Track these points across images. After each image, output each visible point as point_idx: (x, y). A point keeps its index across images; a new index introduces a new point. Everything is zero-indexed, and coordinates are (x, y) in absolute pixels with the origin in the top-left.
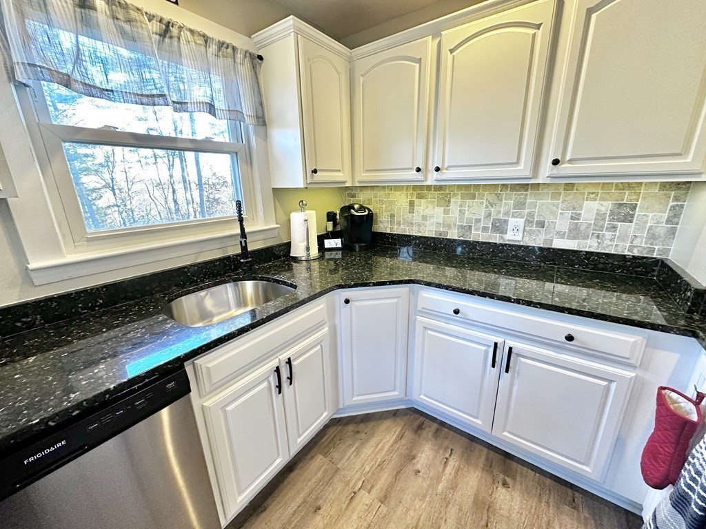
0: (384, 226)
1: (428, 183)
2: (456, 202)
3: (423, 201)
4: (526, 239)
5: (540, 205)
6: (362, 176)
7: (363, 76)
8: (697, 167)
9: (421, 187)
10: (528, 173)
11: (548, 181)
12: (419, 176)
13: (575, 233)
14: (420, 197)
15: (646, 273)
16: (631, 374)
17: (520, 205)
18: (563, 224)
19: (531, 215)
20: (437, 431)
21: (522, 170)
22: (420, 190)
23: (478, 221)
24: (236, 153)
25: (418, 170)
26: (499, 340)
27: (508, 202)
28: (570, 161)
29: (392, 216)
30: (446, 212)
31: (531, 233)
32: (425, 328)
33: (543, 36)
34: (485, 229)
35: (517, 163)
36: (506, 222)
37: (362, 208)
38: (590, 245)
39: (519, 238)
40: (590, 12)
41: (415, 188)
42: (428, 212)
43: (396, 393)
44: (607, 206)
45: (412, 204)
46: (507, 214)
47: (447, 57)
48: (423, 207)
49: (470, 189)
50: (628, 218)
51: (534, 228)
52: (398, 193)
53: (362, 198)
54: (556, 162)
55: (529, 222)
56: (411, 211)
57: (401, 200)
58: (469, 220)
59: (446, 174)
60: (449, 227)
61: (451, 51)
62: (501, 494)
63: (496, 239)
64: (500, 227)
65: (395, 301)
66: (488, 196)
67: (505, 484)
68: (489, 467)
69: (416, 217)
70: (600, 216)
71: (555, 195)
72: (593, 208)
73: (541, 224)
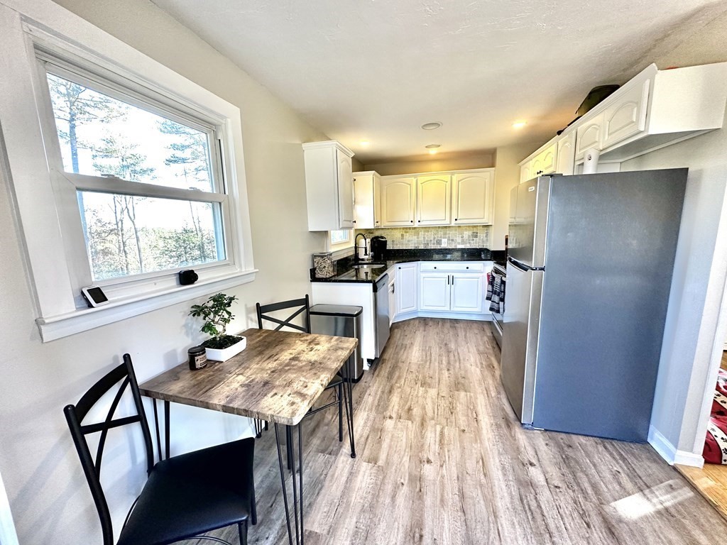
0: (389, 247)
1: (414, 226)
2: (422, 233)
4: (448, 246)
5: (451, 233)
6: (385, 224)
7: (386, 186)
8: (487, 221)
9: (406, 228)
10: (449, 222)
11: (455, 225)
12: (412, 224)
13: (463, 242)
14: (406, 232)
17: (445, 234)
18: (459, 240)
19: (449, 237)
21: (447, 222)
22: (406, 229)
23: (431, 241)
25: (411, 221)
26: (449, 275)
27: (441, 233)
28: (460, 219)
29: (393, 241)
30: (418, 238)
31: (450, 244)
32: (424, 278)
33: (449, 184)
34: (434, 244)
35: (445, 219)
36: (441, 240)
37: (382, 237)
38: (468, 246)
39: (446, 246)
40: (459, 181)
41: (403, 228)
42: (410, 239)
43: (414, 307)
44: (470, 233)
45: (402, 235)
46: (441, 237)
47: (420, 186)
48: (407, 236)
49: (427, 228)
50: (476, 236)
51: (451, 242)
52: (396, 231)
53: (377, 234)
54: (456, 220)
55: (449, 240)
56: (402, 239)
57: (397, 234)
58: (427, 241)
59: (421, 223)
60: (420, 244)
61: (421, 184)
63: (438, 247)
64: (439, 242)
66: (433, 231)
69: (405, 241)
70: (469, 236)
71: (456, 230)
72: (467, 234)
73: (453, 240)
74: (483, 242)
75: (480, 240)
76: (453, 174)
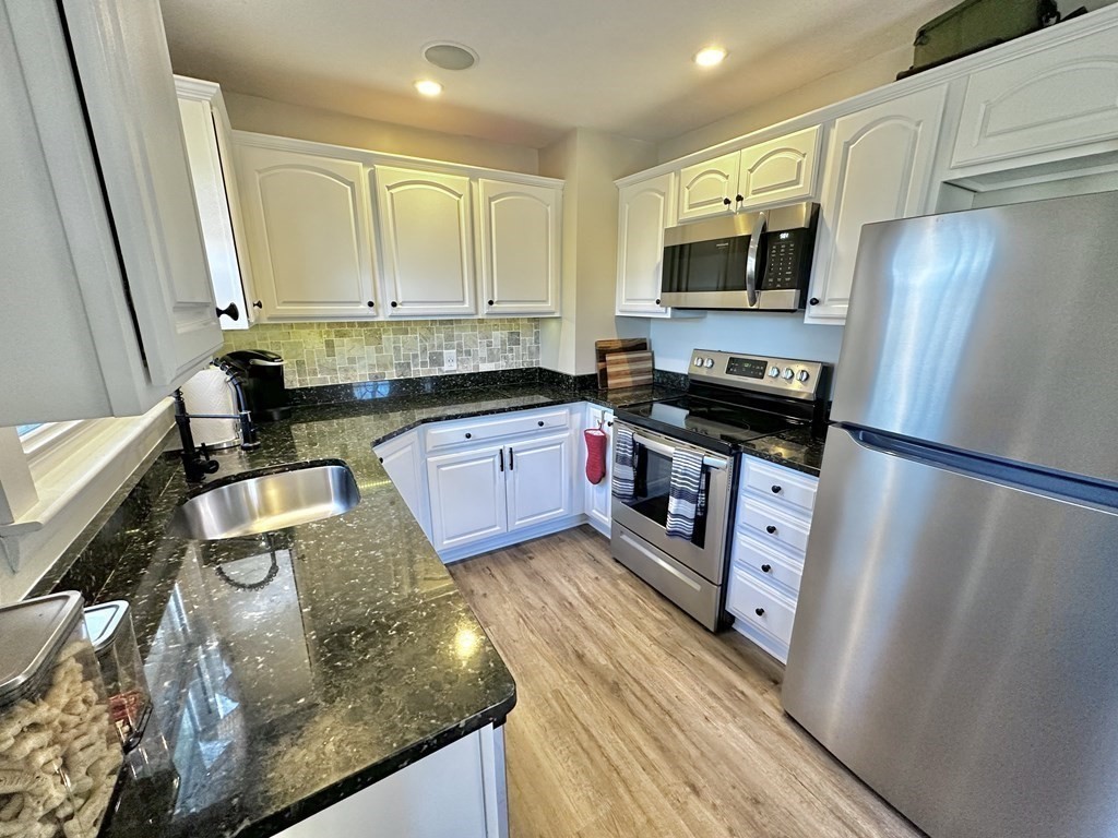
0: (292, 381)
1: (381, 319)
2: (388, 338)
3: (346, 340)
4: (460, 367)
5: (464, 335)
6: (278, 310)
7: (259, 172)
8: (553, 309)
10: (472, 311)
11: (485, 317)
12: (371, 311)
13: (492, 358)
14: (341, 335)
15: (533, 379)
16: (566, 435)
17: (450, 338)
18: (483, 352)
19: (459, 345)
22: (341, 327)
23: (415, 356)
25: (371, 304)
26: (501, 447)
27: (439, 336)
28: (497, 302)
29: (300, 364)
30: (379, 350)
31: (462, 362)
34: (424, 364)
35: (463, 302)
36: (441, 354)
37: (266, 356)
38: (500, 366)
39: (455, 368)
40: (490, 201)
41: (330, 325)
42: (355, 353)
44: (505, 334)
45: (330, 344)
46: (440, 346)
47: (385, 196)
48: (345, 346)
49: (401, 326)
50: (517, 343)
51: (464, 357)
52: (304, 332)
54: (491, 303)
55: (459, 352)
56: (331, 354)
57: (313, 342)
58: (405, 356)
60: (386, 367)
61: (389, 188)
63: (436, 373)
64: (437, 360)
66: (420, 332)
67: (531, 558)
68: (515, 558)
69: (340, 361)
70: (503, 343)
71: (474, 328)
72: (498, 336)
73: (468, 353)
74: (531, 354)
75: (524, 349)
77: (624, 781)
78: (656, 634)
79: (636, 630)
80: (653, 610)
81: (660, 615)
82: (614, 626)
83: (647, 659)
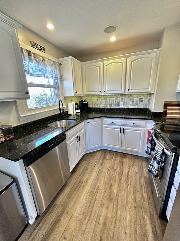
0: (90, 106)
1: (102, 95)
2: (108, 99)
3: (100, 99)
4: (124, 106)
5: (126, 99)
6: (86, 93)
7: (85, 69)
8: (150, 91)
9: (100, 96)
10: (123, 92)
11: (127, 94)
12: (100, 93)
13: (133, 104)
14: (99, 98)
15: (146, 112)
16: (144, 129)
17: (122, 99)
18: (131, 103)
19: (124, 101)
20: (109, 152)
22: (99, 96)
23: (113, 103)
24: (56, 88)
25: (100, 91)
26: (121, 127)
27: (120, 98)
28: (131, 90)
29: (92, 103)
30: (106, 101)
31: (125, 105)
32: (106, 128)
33: (124, 65)
34: (115, 105)
35: (121, 90)
36: (120, 103)
37: (85, 101)
38: (136, 107)
39: (122, 106)
40: (132, 62)
41: (98, 96)
42: (102, 102)
43: (99, 145)
44: (138, 98)
45: (97, 100)
46: (119, 101)
47: (105, 67)
49: (111, 96)
50: (142, 101)
51: (125, 104)
52: (94, 97)
53: (84, 99)
54: (128, 90)
55: (124, 103)
56: (97, 102)
57: (95, 99)
58: (111, 103)
59: (107, 92)
60: (107, 105)
61: (106, 66)
62: (124, 160)
63: (118, 107)
64: (118, 104)
65: (98, 122)
66: (115, 97)
67: (125, 158)
69: (99, 103)
70: (137, 101)
71: (129, 97)
72: (136, 99)
73: (127, 103)
74: (146, 104)
75: (144, 103)
76: (127, 57)
77: (90, 218)
78: (138, 199)
79: (133, 192)
80: (145, 192)
81: (145, 196)
82: (127, 187)
83: (127, 202)
